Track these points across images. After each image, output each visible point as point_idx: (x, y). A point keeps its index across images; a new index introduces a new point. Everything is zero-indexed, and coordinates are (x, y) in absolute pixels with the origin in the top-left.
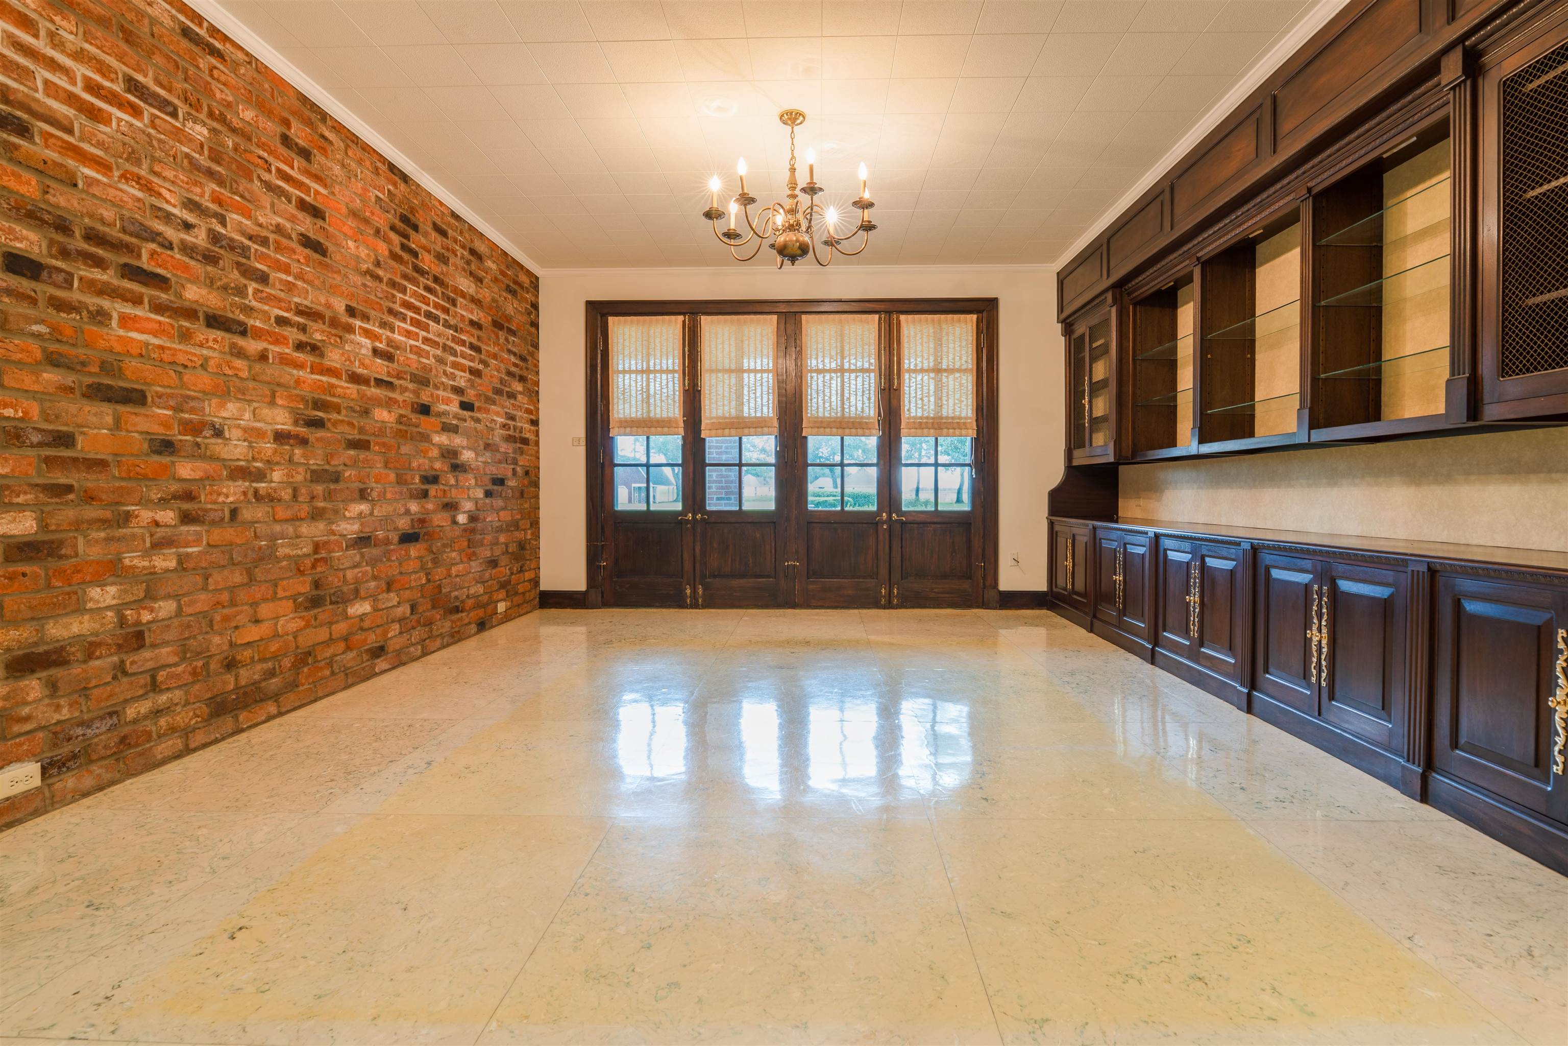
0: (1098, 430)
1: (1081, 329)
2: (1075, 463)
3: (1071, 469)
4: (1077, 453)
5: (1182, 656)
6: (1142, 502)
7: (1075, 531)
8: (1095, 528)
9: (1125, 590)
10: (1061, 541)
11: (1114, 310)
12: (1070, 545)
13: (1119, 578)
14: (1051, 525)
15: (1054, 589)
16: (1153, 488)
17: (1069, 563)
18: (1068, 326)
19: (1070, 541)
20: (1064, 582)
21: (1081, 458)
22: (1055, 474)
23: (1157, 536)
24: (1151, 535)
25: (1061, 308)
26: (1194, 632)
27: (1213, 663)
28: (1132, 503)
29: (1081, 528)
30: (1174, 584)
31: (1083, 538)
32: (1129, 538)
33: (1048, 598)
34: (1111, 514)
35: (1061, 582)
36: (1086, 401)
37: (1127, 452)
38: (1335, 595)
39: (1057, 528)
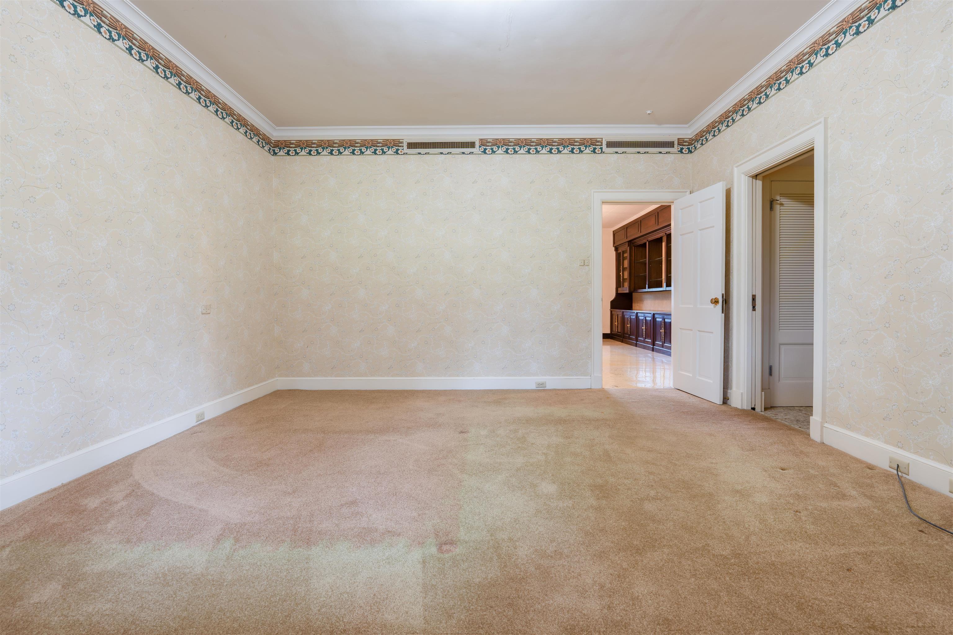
0: (625, 282)
1: (620, 251)
2: (619, 292)
3: (618, 294)
4: (619, 289)
5: (642, 343)
6: (638, 304)
7: (618, 313)
8: (623, 312)
9: (630, 329)
10: (614, 317)
11: (628, 248)
12: (616, 318)
13: (629, 325)
14: (611, 312)
15: (612, 333)
16: (641, 300)
17: (616, 323)
18: (616, 249)
19: (616, 316)
20: (615, 330)
21: (621, 291)
22: (613, 296)
23: (637, 313)
24: (636, 313)
25: (614, 243)
26: (644, 336)
27: (647, 343)
28: (636, 304)
29: (619, 312)
30: (641, 325)
31: (620, 316)
32: (631, 314)
33: (611, 335)
34: (630, 308)
35: (614, 329)
36: (621, 274)
37: (632, 290)
38: (665, 322)
39: (613, 313)
